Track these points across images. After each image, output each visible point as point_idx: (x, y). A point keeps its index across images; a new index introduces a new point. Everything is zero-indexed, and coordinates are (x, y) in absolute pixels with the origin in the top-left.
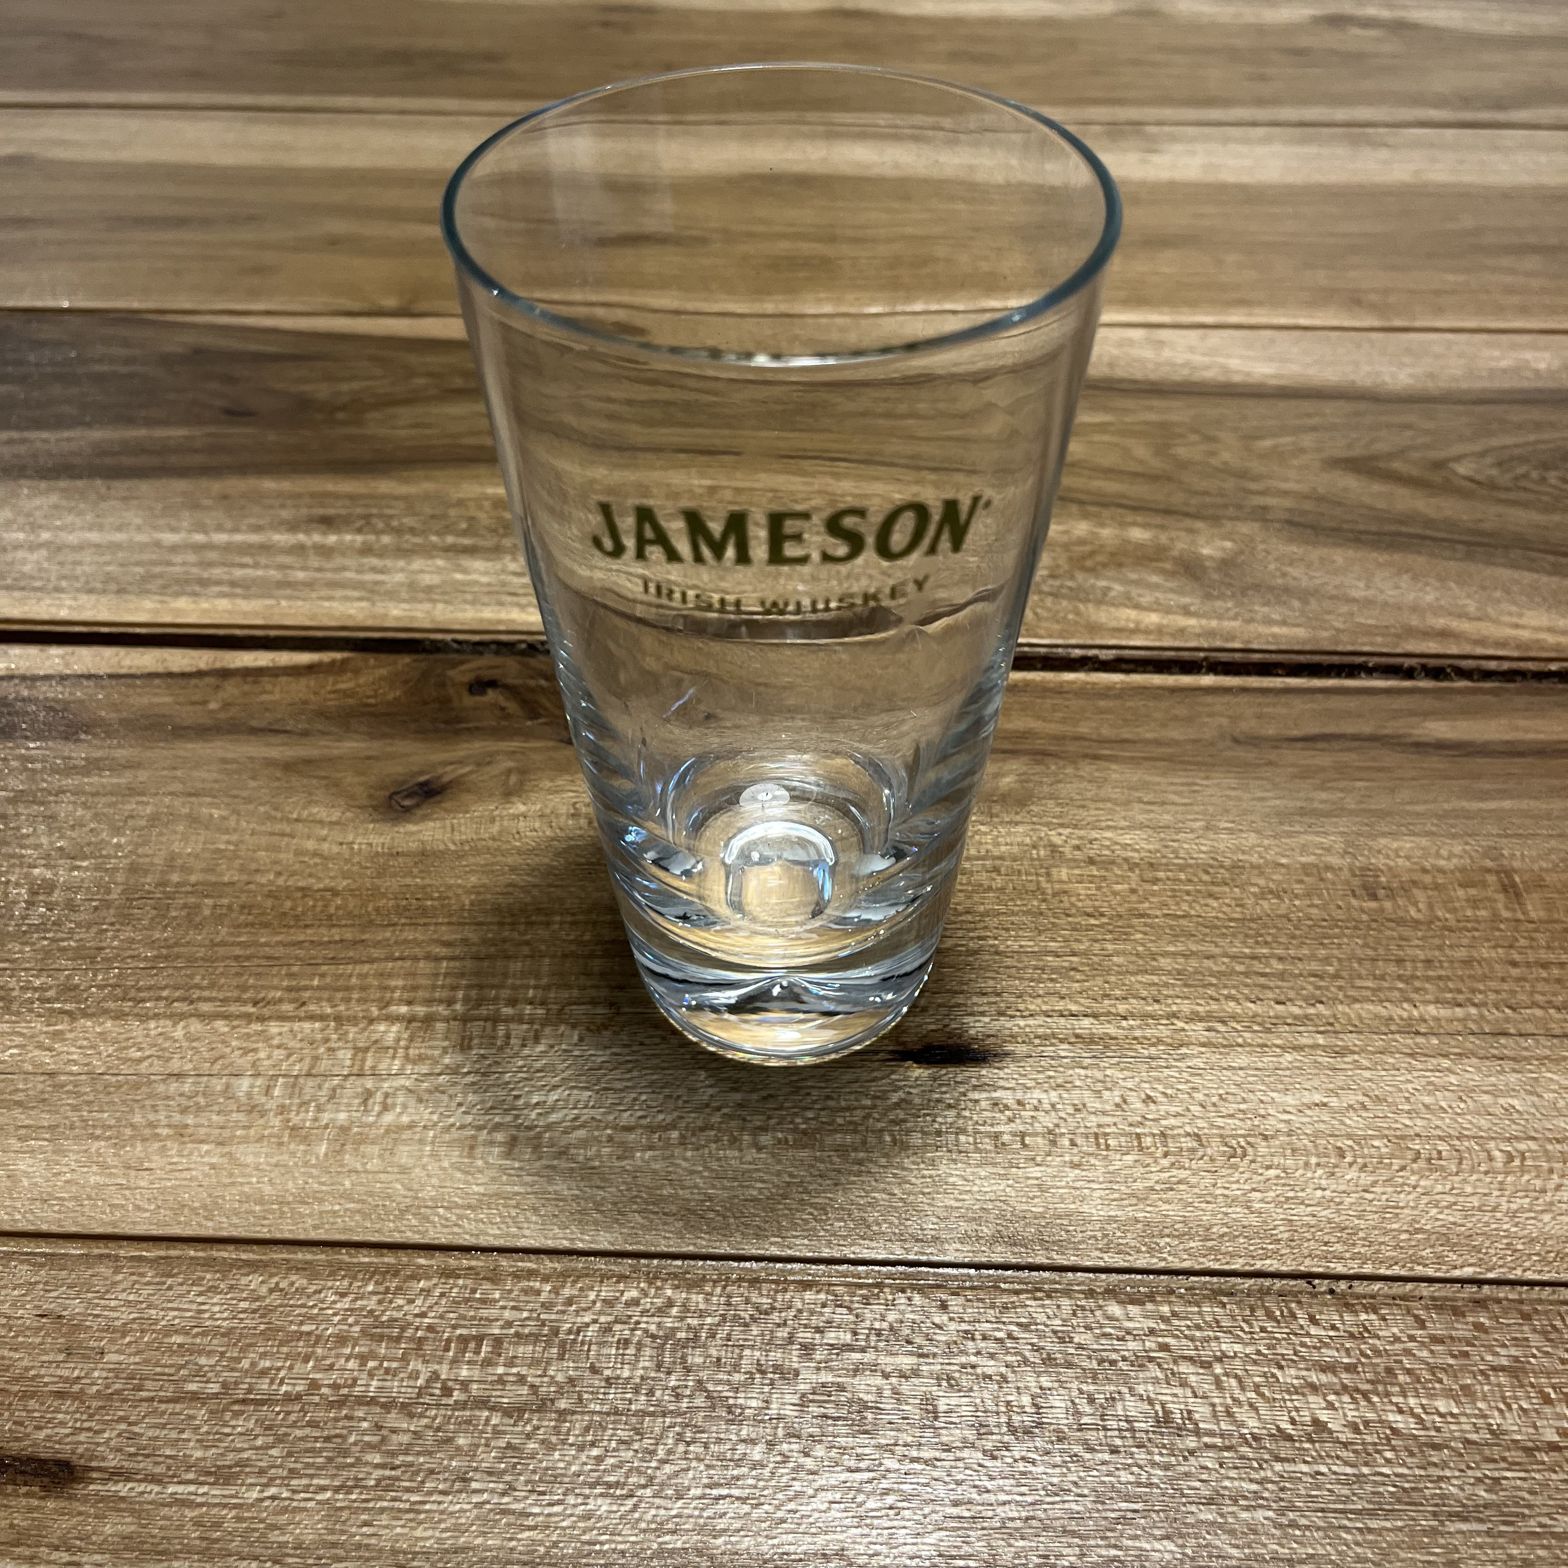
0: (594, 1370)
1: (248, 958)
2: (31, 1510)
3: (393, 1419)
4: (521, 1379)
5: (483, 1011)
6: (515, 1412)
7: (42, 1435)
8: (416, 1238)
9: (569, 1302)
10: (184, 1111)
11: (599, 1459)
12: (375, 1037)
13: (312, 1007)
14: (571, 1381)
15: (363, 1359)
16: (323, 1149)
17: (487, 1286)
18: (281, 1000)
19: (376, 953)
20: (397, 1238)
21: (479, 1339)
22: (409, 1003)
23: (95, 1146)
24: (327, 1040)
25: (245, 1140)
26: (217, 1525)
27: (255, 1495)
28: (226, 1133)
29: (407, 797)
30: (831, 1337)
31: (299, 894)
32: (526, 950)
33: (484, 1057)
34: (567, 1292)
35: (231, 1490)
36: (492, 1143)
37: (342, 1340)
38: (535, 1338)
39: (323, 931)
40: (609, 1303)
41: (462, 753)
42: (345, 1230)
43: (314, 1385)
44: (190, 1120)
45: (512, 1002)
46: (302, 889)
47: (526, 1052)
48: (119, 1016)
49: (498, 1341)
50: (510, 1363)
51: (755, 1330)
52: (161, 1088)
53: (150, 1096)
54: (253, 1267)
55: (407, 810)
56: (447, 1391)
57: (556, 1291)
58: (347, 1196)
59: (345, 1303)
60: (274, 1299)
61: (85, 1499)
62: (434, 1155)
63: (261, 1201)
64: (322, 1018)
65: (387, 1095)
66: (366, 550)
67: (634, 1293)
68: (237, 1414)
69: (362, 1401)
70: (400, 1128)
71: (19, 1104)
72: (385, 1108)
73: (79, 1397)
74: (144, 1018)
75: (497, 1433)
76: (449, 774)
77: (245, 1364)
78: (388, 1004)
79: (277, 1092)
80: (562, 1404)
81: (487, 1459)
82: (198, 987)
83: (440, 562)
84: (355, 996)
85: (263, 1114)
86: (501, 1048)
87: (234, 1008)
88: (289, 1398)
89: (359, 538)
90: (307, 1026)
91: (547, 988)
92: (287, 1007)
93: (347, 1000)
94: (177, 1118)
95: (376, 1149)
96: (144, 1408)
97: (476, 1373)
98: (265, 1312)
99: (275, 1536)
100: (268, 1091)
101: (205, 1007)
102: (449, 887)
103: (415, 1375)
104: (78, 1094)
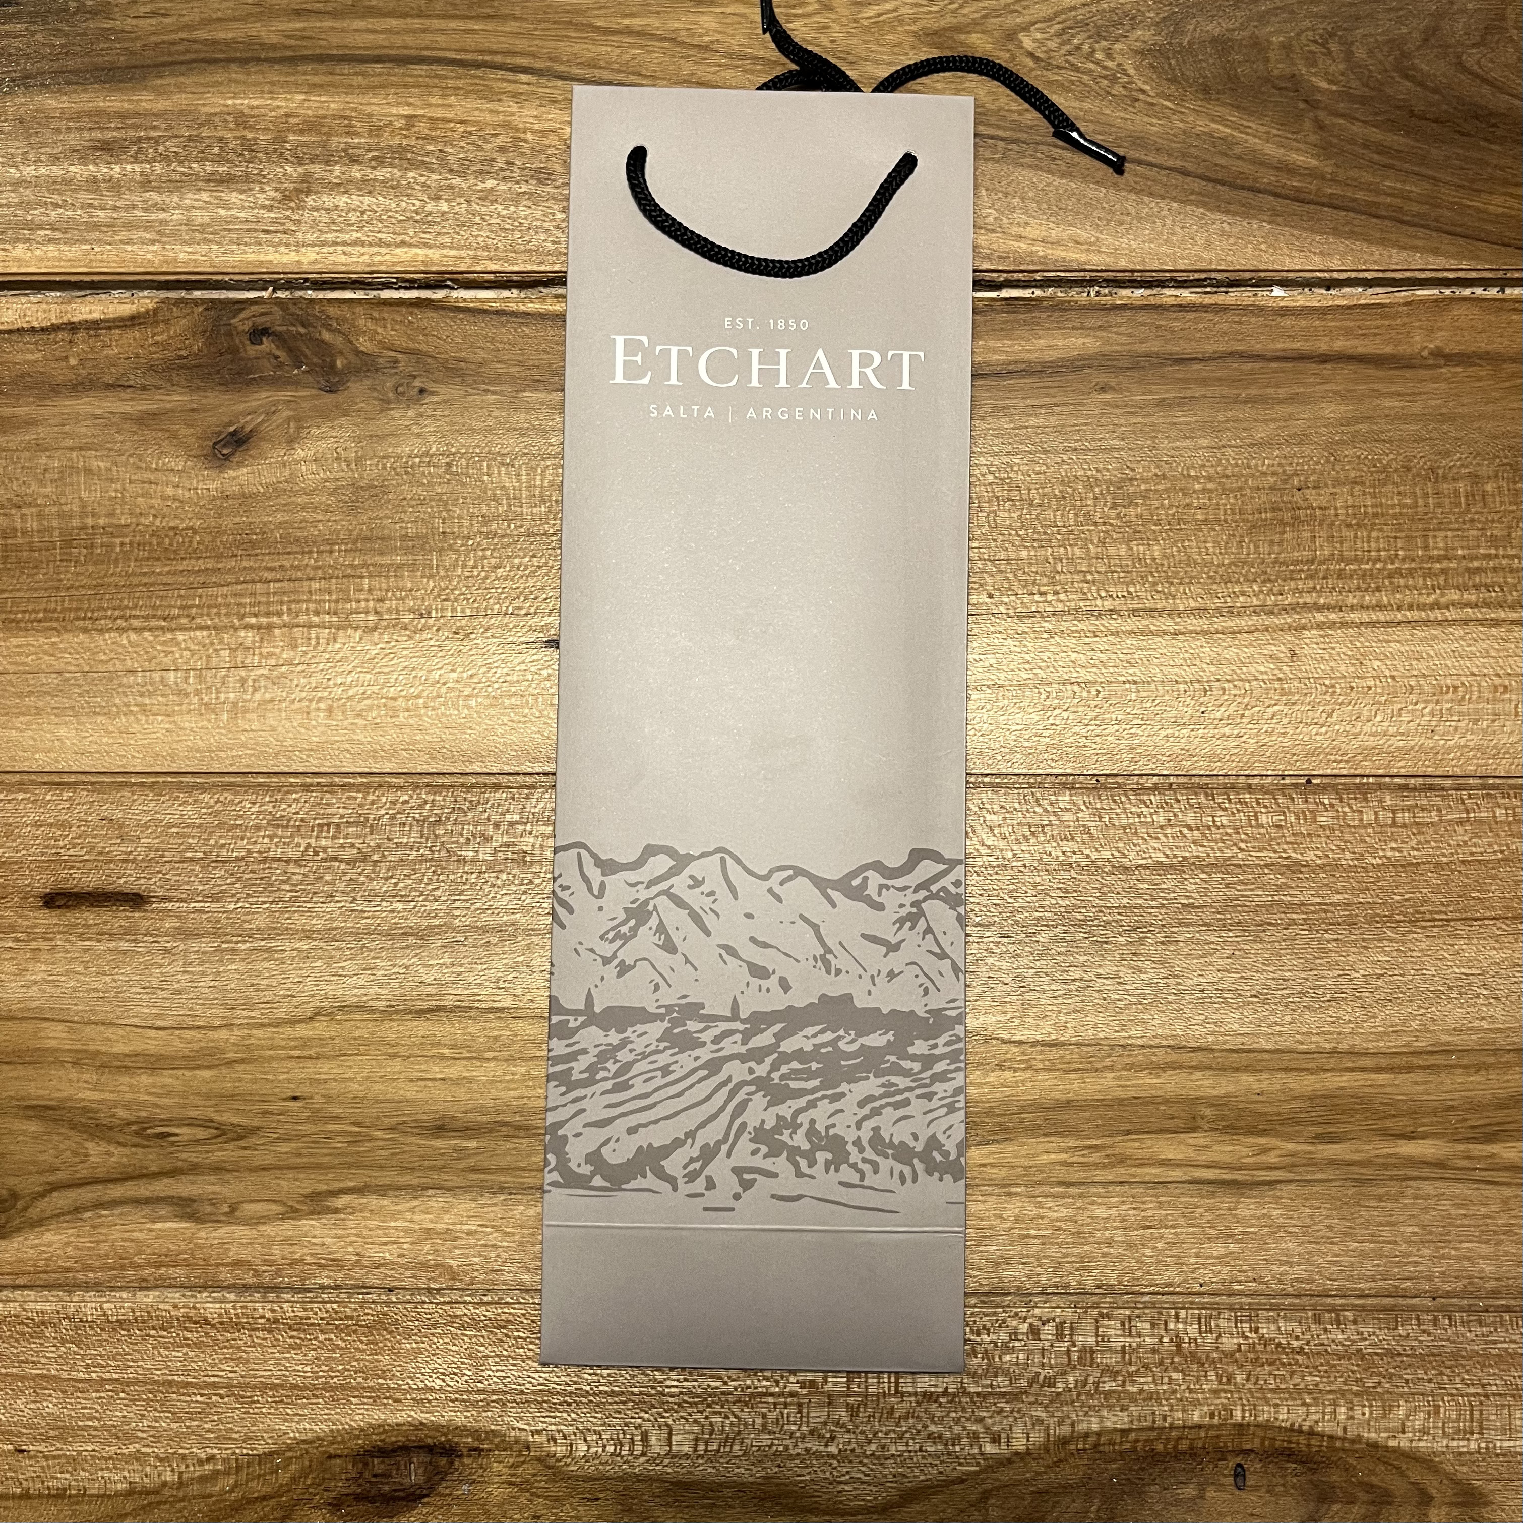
0: (389, 839)
1: (152, 585)
2: (128, 918)
3: (292, 868)
4: (353, 846)
5: (302, 619)
6: (351, 862)
7: (122, 881)
8: (287, 770)
9: (373, 803)
10: (142, 695)
11: (396, 884)
12: (240, 640)
13: (198, 621)
14: (379, 846)
15: (271, 838)
16: (225, 717)
17: (328, 796)
18: (179, 616)
19: (230, 578)
20: (276, 770)
21: (328, 825)
22: (256, 615)
23: (99, 719)
24: (212, 644)
25: (181, 713)
26: (218, 921)
27: (232, 906)
28: (169, 709)
29: (224, 446)
30: (508, 817)
31: (171, 534)
32: (320, 573)
33: (305, 653)
34: (370, 797)
35: (220, 905)
36: (318, 709)
37: (258, 828)
38: (356, 824)
39: (193, 561)
40: (393, 803)
41: (254, 404)
42: (248, 766)
43: (249, 852)
44: (147, 701)
45: (317, 613)
46: (173, 528)
47: (330, 649)
48: (85, 630)
49: (338, 825)
50: (346, 838)
51: (470, 815)
52: (125, 680)
53: (120, 685)
54: (203, 788)
55: (227, 457)
56: (316, 853)
57: (364, 797)
58: (244, 745)
59: (255, 808)
60: (219, 807)
61: (152, 911)
62: (288, 719)
63: (197, 751)
64: (207, 628)
65: (254, 681)
66: (146, 184)
67: (406, 797)
68: (215, 868)
69: (274, 859)
70: (266, 702)
71: (49, 693)
72: (255, 690)
73: (134, 861)
74: (101, 631)
75: (345, 873)
76: (249, 422)
77: (212, 842)
78: (242, 617)
79: (191, 680)
80: (375, 857)
81: (342, 886)
82: (127, 607)
83: (205, 196)
84: (223, 611)
85: (187, 695)
86: (315, 647)
87: (154, 623)
88: (237, 859)
89: (137, 168)
90: (198, 633)
91: (337, 601)
92: (184, 621)
93: (218, 614)
94: (139, 699)
95: (254, 716)
96: (168, 866)
97: (329, 843)
98: (217, 813)
99: (246, 925)
100: (187, 678)
101: (136, 623)
102: (265, 524)
103: (298, 845)
104: (80, 686)
